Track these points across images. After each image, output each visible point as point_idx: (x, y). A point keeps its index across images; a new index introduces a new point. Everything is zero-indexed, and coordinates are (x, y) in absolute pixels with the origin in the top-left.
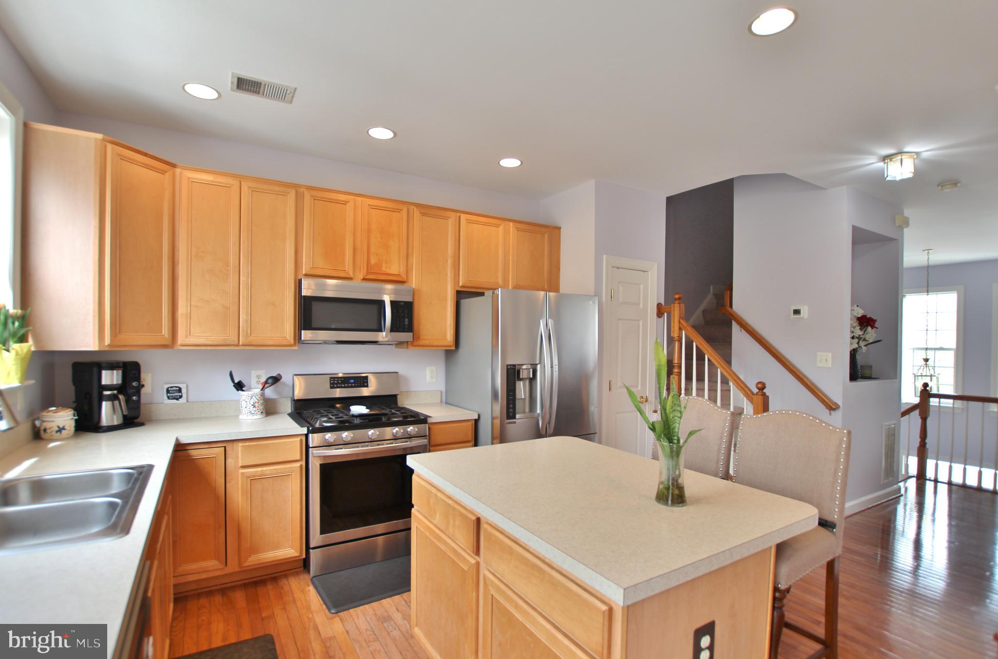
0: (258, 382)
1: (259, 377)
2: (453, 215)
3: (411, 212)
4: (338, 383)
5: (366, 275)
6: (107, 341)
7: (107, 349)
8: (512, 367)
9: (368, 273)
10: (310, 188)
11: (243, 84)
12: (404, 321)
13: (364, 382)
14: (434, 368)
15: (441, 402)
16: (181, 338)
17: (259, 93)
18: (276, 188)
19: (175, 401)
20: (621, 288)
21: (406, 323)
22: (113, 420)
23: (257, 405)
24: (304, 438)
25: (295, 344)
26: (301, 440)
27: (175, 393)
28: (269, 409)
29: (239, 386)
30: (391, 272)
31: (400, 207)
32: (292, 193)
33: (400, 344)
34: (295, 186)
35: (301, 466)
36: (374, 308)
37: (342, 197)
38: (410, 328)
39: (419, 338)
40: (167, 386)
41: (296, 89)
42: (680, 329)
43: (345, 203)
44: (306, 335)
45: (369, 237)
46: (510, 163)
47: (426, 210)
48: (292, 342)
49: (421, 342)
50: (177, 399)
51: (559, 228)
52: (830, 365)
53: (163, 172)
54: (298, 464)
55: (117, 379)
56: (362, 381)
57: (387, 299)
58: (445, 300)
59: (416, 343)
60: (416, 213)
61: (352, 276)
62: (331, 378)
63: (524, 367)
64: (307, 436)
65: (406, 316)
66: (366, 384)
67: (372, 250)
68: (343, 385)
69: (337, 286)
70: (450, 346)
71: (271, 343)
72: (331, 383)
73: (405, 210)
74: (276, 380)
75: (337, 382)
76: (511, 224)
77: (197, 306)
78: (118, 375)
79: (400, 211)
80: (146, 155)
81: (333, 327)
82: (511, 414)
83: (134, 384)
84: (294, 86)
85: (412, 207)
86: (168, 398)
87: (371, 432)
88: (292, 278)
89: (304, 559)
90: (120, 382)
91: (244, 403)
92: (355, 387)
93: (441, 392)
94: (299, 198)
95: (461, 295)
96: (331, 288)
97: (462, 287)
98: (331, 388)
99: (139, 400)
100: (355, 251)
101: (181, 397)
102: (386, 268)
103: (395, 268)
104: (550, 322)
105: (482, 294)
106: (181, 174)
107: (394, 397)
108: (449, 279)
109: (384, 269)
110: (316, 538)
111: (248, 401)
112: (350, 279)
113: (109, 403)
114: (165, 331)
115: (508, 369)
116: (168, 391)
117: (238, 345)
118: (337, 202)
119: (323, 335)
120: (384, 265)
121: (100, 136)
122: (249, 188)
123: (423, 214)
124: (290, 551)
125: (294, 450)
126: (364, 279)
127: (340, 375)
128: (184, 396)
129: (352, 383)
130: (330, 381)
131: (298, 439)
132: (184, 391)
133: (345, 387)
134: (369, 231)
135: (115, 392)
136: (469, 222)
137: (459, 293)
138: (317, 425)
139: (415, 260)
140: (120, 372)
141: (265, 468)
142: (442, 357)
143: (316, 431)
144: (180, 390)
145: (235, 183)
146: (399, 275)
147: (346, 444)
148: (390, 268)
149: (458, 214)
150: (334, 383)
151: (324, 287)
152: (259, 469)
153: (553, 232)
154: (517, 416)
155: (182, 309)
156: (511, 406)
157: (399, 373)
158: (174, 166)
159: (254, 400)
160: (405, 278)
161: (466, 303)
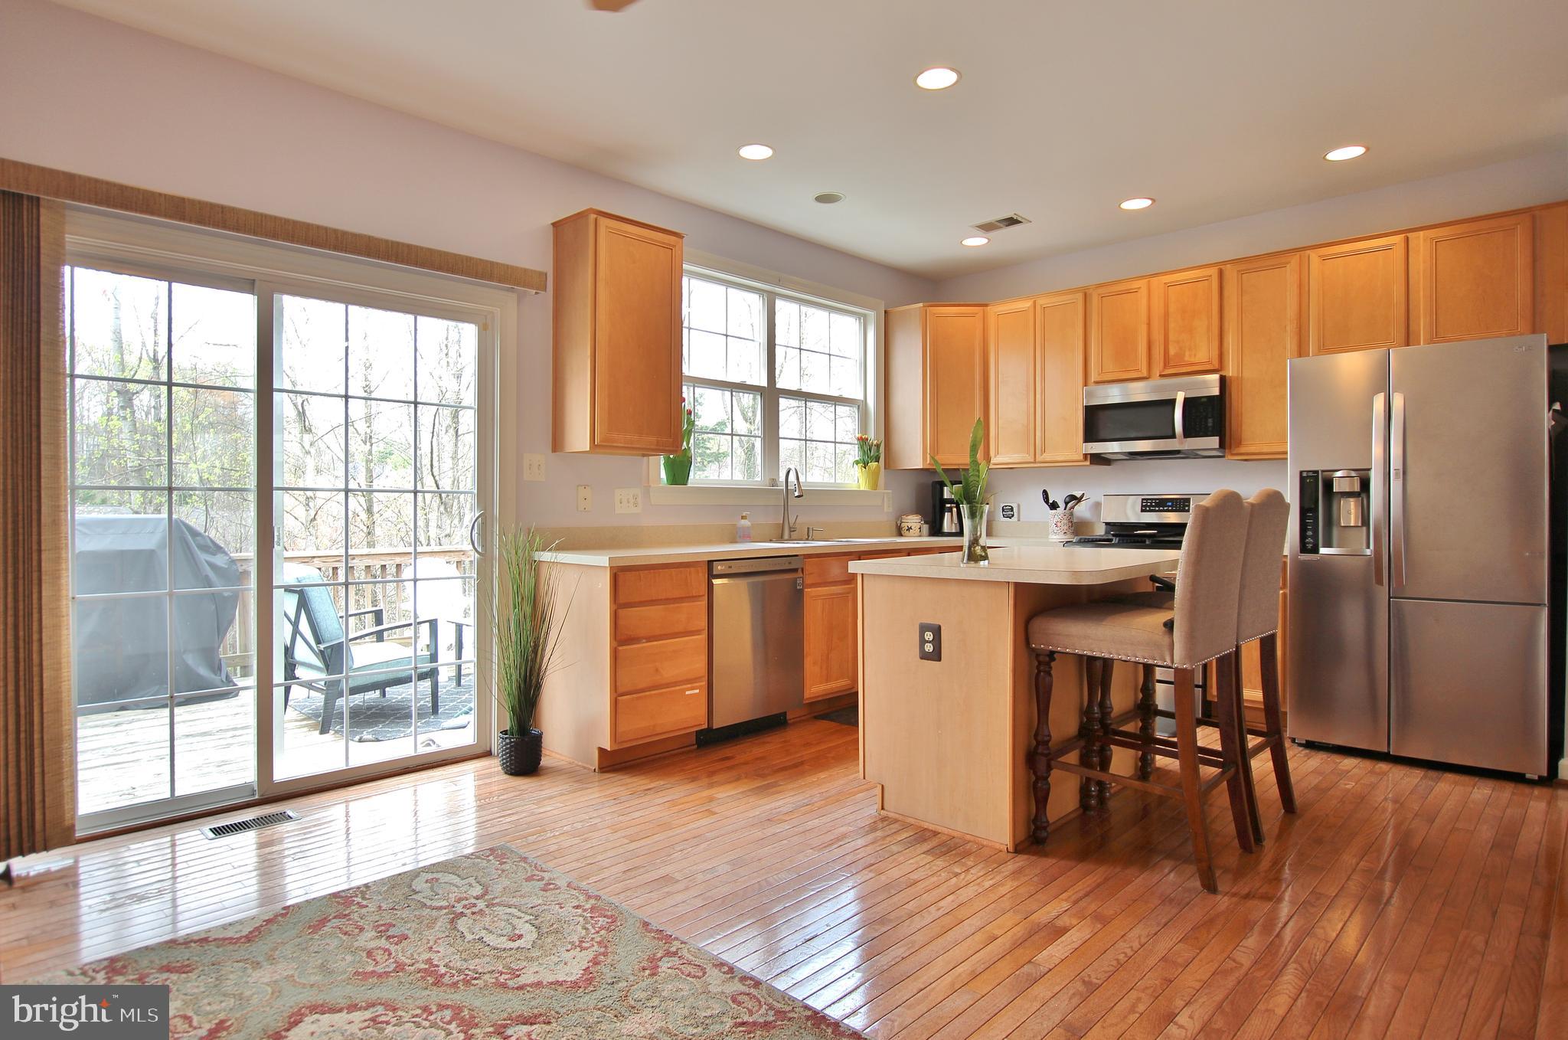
2: (1295, 257)
4: (1151, 506)
5: (1163, 371)
6: (928, 461)
7: (928, 467)
8: (1311, 474)
9: (1166, 368)
10: (1098, 286)
12: (1206, 422)
13: (1185, 506)
16: (993, 458)
18: (1066, 297)
19: (1008, 520)
21: (1210, 424)
22: (951, 528)
23: (1059, 524)
25: (1086, 460)
27: (1008, 512)
30: (1196, 360)
32: (1081, 297)
34: (1084, 289)
36: (1160, 411)
37: (1133, 285)
38: (1224, 430)
39: (1239, 444)
40: (1002, 506)
43: (1137, 289)
44: (1087, 447)
45: (1167, 323)
48: (1081, 456)
49: (1243, 449)
50: (1010, 518)
56: (1182, 503)
57: (1179, 397)
59: (1235, 451)
60: (1233, 272)
61: (1146, 375)
62: (1143, 499)
63: (1339, 474)
65: (1210, 415)
66: (1187, 508)
67: (1172, 337)
68: (1157, 509)
71: (1061, 459)
72: (1142, 506)
73: (1217, 274)
75: (1153, 504)
77: (1003, 428)
80: (959, 305)
82: (1310, 546)
85: (1228, 266)
86: (1004, 516)
94: (1087, 301)
96: (1114, 395)
98: (1142, 511)
100: (1149, 343)
101: (1013, 516)
102: (1190, 356)
106: (989, 311)
109: (1187, 358)
112: (1144, 378)
113: (949, 514)
115: (1303, 478)
116: (1003, 510)
117: (1035, 462)
118: (1128, 292)
120: (1187, 353)
121: (921, 305)
123: (1245, 272)
126: (1159, 376)
127: (1155, 496)
128: (1016, 515)
129: (1169, 506)
130: (1142, 502)
132: (1015, 510)
133: (1163, 511)
134: (1168, 317)
135: (954, 505)
136: (1321, 259)
139: (1232, 336)
144: (1012, 509)
145: (1030, 304)
146: (1209, 363)
148: (1195, 356)
149: (1306, 253)
150: (1146, 506)
151: (1107, 393)
154: (1323, 551)
156: (1310, 533)
158: (985, 305)
160: (1218, 365)
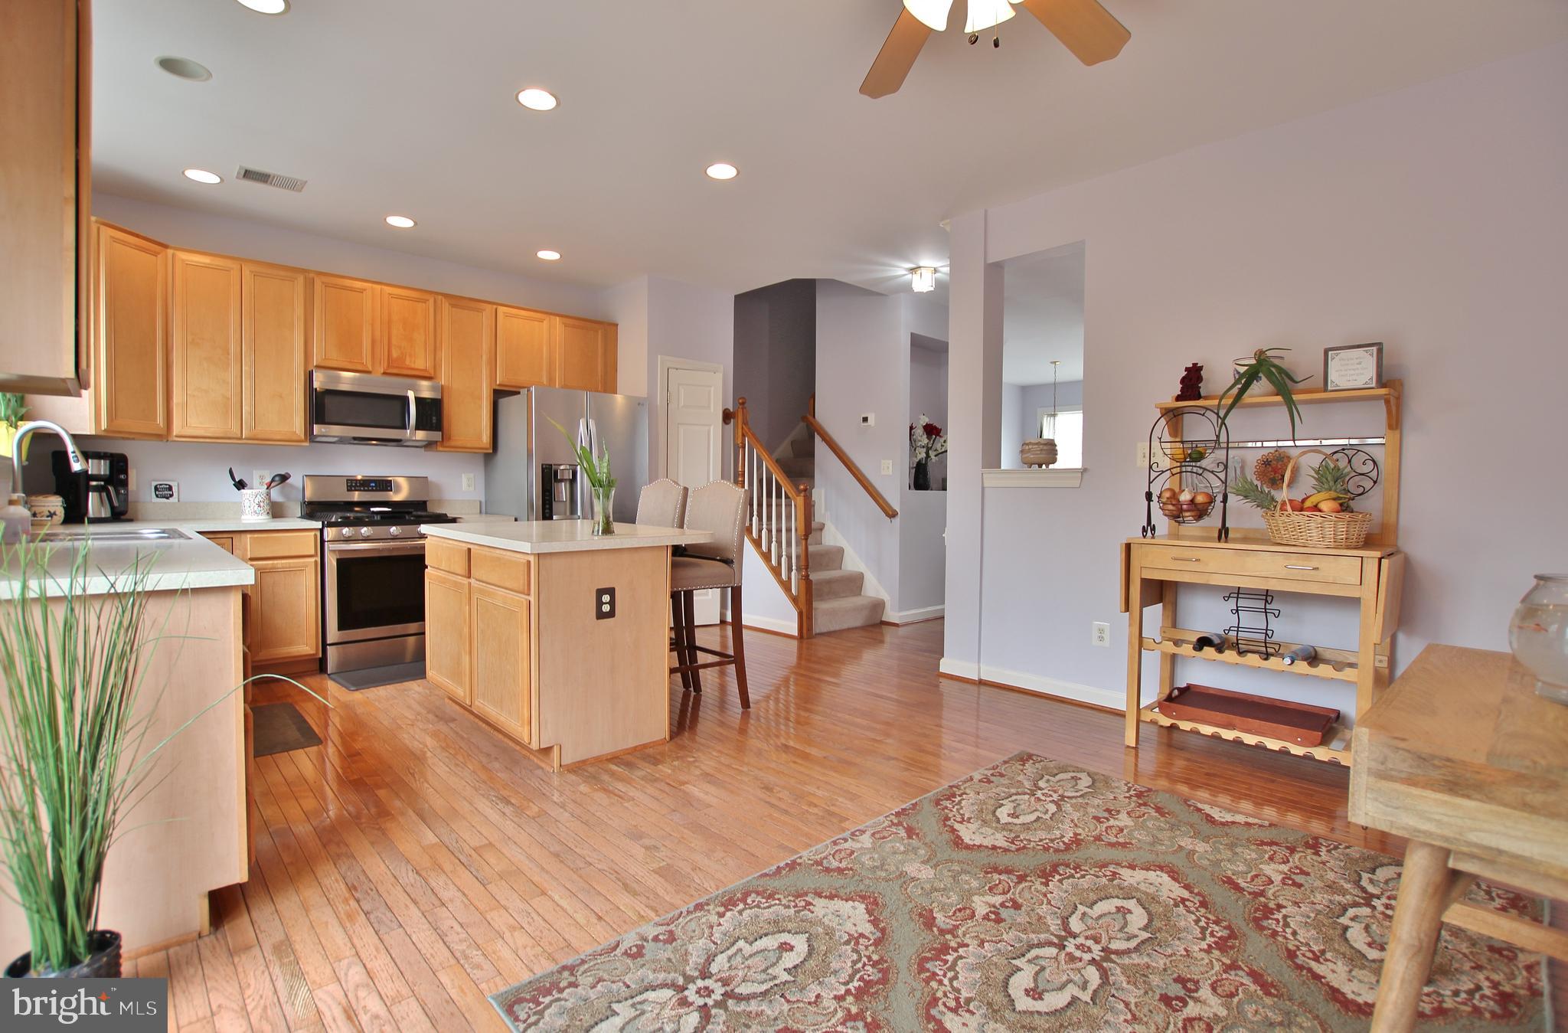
0: (261, 484)
1: (262, 477)
2: (488, 307)
3: (439, 302)
4: (356, 486)
5: (387, 369)
6: (104, 425)
7: (103, 434)
8: (548, 467)
9: (388, 366)
10: (320, 274)
11: (248, 174)
12: (430, 418)
13: (387, 487)
14: (472, 475)
15: (481, 512)
16: (177, 429)
17: (266, 182)
18: (282, 273)
19: (164, 500)
20: (682, 391)
21: (434, 421)
22: (101, 513)
23: (262, 504)
24: (318, 534)
25: (305, 440)
26: (316, 536)
27: (164, 491)
28: (276, 511)
29: (240, 485)
30: (416, 366)
31: (426, 296)
32: (301, 279)
33: (429, 445)
34: (304, 271)
35: (316, 562)
36: (397, 404)
37: (358, 285)
38: (438, 426)
39: (449, 439)
40: (154, 484)
41: (306, 182)
42: (744, 436)
43: (362, 291)
44: (317, 429)
45: (389, 328)
46: (549, 255)
47: (457, 301)
48: (303, 437)
49: (453, 443)
50: (167, 498)
51: (617, 325)
52: (891, 473)
53: (155, 254)
54: (312, 560)
55: (105, 470)
56: (385, 485)
57: (411, 395)
58: (480, 398)
59: (445, 444)
60: (446, 306)
61: (370, 369)
62: (348, 480)
63: (562, 467)
64: (322, 531)
65: (433, 414)
66: (389, 488)
67: (394, 341)
68: (362, 488)
69: (354, 379)
70: (486, 449)
71: (279, 437)
72: (348, 486)
73: (431, 301)
74: (284, 478)
75: (355, 484)
76: (558, 318)
77: (194, 396)
78: (105, 464)
79: (425, 301)
80: (137, 236)
81: (350, 422)
82: (547, 515)
83: (122, 477)
84: (305, 179)
85: (440, 297)
86: (157, 496)
87: (393, 529)
88: (302, 369)
89: (320, 659)
90: (108, 473)
91: (247, 503)
92: (376, 490)
93: (480, 502)
94: (310, 285)
95: (499, 394)
96: (347, 380)
97: (499, 385)
98: (348, 490)
99: (127, 495)
100: (373, 342)
101: (171, 496)
102: (410, 362)
103: (420, 363)
104: (592, 423)
105: (519, 393)
106: (173, 256)
107: (425, 503)
108: (484, 377)
109: (407, 362)
110: (333, 633)
111: (252, 500)
112: (369, 372)
113: (96, 494)
114: (160, 420)
115: (543, 470)
116: (156, 489)
117: (241, 438)
118: (351, 289)
119: (337, 430)
120: (408, 359)
122: (251, 272)
123: (453, 306)
124: (305, 646)
125: (309, 544)
126: (385, 373)
127: (359, 477)
128: (175, 494)
129: (373, 488)
130: (347, 483)
131: (313, 533)
132: (175, 489)
133: (364, 490)
134: (390, 322)
135: (102, 483)
136: (507, 315)
137: (495, 391)
138: (333, 520)
139: (444, 355)
140: (108, 462)
141: (276, 562)
142: (481, 460)
143: (331, 525)
144: (170, 488)
145: (234, 266)
146: (425, 370)
147: (366, 540)
148: (414, 362)
149: (495, 306)
150: (351, 486)
151: (338, 379)
152: (270, 562)
153: (609, 329)
154: (555, 517)
155: (177, 398)
156: (547, 506)
157: (429, 479)
158: (166, 246)
159: (259, 498)
160: (432, 372)
161: (504, 402)
